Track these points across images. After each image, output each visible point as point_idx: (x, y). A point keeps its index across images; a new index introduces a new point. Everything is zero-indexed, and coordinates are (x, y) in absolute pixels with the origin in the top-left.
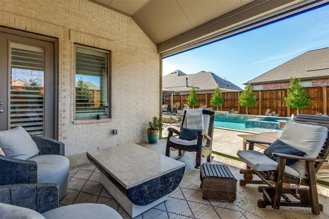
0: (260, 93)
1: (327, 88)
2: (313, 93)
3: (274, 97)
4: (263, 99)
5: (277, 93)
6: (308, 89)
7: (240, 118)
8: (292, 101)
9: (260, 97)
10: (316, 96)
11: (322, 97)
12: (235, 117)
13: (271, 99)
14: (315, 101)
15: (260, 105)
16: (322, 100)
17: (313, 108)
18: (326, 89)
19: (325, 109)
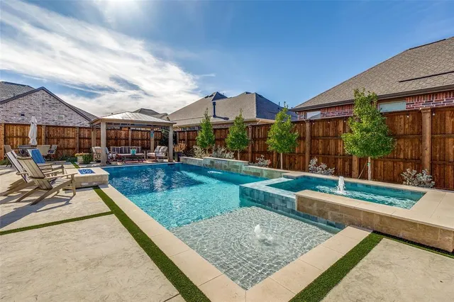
0: (308, 125)
1: (432, 112)
2: (402, 125)
3: (331, 133)
4: (313, 138)
5: (337, 125)
6: (392, 115)
7: (263, 174)
8: (355, 142)
9: (308, 134)
10: (409, 131)
11: (420, 134)
12: (254, 173)
13: (326, 137)
14: (408, 143)
15: (308, 149)
16: (421, 141)
17: (402, 156)
18: (428, 115)
19: (427, 160)
